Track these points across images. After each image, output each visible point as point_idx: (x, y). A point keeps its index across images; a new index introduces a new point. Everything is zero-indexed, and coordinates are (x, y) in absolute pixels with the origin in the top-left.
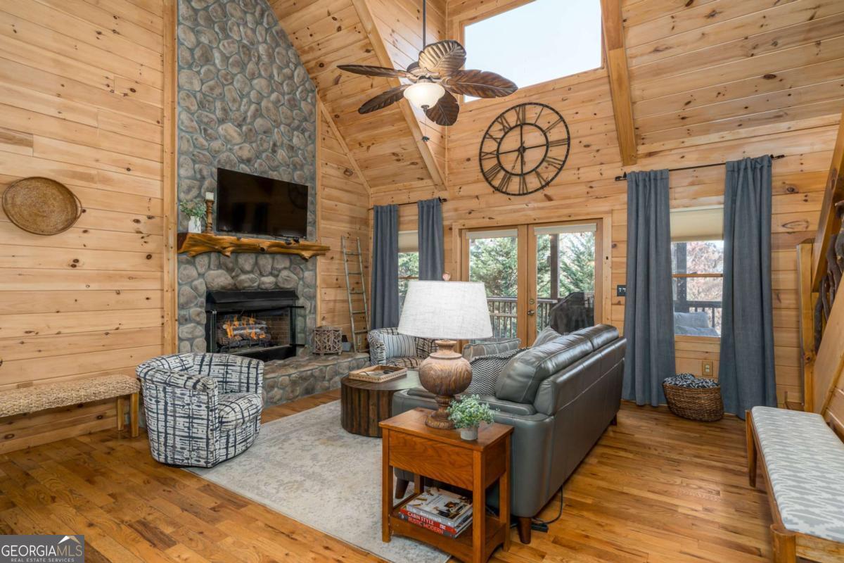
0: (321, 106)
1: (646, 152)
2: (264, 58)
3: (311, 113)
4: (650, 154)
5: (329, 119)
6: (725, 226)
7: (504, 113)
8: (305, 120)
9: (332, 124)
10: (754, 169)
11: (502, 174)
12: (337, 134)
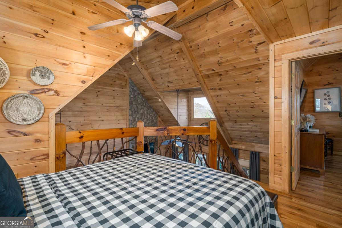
0: (159, 119)
1: (234, 143)
2: (146, 114)
3: (156, 122)
4: (235, 144)
5: (161, 121)
6: (250, 166)
7: (203, 124)
8: (155, 124)
9: (162, 122)
10: (255, 154)
11: (202, 139)
12: (163, 124)
